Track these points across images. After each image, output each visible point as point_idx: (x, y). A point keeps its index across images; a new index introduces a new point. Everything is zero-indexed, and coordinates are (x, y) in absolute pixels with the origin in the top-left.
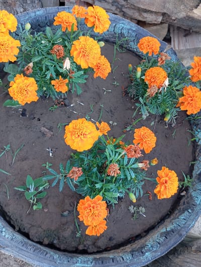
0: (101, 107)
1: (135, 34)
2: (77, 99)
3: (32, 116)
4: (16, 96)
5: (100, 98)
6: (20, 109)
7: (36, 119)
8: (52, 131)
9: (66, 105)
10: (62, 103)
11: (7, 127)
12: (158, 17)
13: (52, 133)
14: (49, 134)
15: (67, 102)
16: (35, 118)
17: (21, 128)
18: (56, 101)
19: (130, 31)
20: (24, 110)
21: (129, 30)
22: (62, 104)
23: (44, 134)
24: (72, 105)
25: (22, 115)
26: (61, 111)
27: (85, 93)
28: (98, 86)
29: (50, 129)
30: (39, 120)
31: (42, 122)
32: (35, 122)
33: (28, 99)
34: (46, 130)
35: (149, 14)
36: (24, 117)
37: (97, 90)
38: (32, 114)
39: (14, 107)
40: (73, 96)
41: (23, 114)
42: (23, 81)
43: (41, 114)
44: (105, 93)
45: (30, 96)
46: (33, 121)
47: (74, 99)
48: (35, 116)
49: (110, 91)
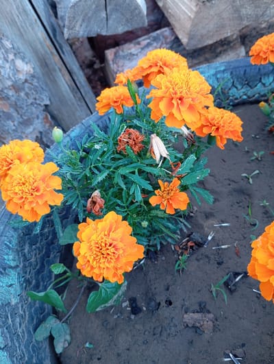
0: (264, 207)
1: (229, 74)
2: (210, 221)
3: (153, 303)
4: (96, 271)
5: (249, 195)
6: (124, 305)
7: (163, 304)
8: (209, 312)
9: (200, 245)
10: (189, 244)
11: (119, 355)
12: (238, 52)
13: (211, 316)
14: (206, 321)
15: (196, 236)
16: (159, 304)
17: (146, 343)
18: (178, 249)
19: (218, 76)
20: (133, 301)
21: (215, 75)
22: (191, 247)
23: (196, 329)
24: (210, 238)
25: (135, 314)
26: (198, 260)
27: (217, 203)
28: (229, 180)
29: (202, 309)
30: (170, 303)
31: (177, 303)
32: (164, 311)
33: (124, 260)
34: (197, 316)
35: (224, 57)
36: (141, 315)
37: (233, 186)
38: (151, 300)
39: (110, 303)
40: (201, 221)
41: (135, 310)
42: (96, 229)
43: (168, 289)
44: (251, 180)
45: (124, 251)
46: (160, 311)
47: (205, 225)
48: (158, 301)
49: (257, 172)
